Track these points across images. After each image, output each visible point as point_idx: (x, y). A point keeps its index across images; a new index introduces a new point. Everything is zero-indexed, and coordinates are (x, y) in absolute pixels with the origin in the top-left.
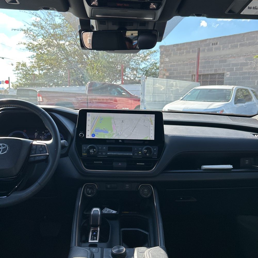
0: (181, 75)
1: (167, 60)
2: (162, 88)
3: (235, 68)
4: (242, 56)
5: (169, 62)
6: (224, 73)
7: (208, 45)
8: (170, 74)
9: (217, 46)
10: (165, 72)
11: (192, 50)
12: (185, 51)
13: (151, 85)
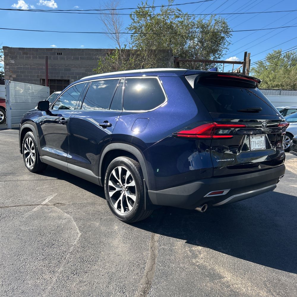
0: (30, 78)
1: (13, 62)
2: (22, 91)
3: (77, 76)
4: (83, 67)
5: (15, 64)
6: (69, 80)
7: (54, 54)
8: (17, 76)
9: (61, 56)
10: (11, 73)
11: (39, 56)
12: (31, 56)
13: (13, 88)
